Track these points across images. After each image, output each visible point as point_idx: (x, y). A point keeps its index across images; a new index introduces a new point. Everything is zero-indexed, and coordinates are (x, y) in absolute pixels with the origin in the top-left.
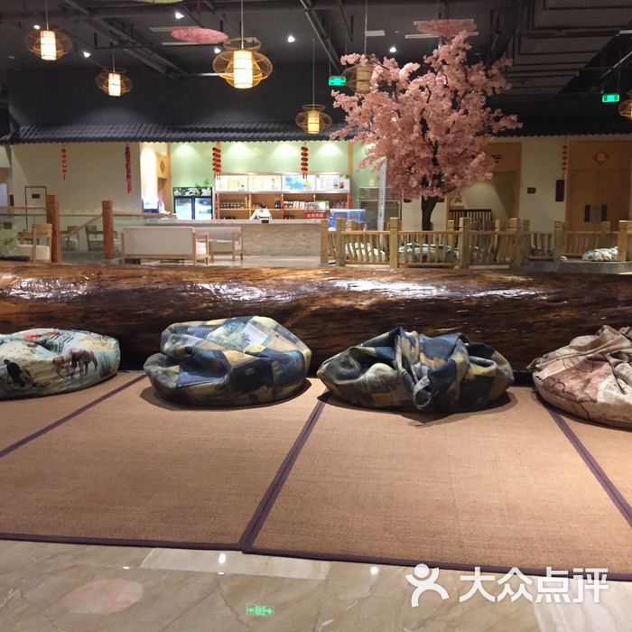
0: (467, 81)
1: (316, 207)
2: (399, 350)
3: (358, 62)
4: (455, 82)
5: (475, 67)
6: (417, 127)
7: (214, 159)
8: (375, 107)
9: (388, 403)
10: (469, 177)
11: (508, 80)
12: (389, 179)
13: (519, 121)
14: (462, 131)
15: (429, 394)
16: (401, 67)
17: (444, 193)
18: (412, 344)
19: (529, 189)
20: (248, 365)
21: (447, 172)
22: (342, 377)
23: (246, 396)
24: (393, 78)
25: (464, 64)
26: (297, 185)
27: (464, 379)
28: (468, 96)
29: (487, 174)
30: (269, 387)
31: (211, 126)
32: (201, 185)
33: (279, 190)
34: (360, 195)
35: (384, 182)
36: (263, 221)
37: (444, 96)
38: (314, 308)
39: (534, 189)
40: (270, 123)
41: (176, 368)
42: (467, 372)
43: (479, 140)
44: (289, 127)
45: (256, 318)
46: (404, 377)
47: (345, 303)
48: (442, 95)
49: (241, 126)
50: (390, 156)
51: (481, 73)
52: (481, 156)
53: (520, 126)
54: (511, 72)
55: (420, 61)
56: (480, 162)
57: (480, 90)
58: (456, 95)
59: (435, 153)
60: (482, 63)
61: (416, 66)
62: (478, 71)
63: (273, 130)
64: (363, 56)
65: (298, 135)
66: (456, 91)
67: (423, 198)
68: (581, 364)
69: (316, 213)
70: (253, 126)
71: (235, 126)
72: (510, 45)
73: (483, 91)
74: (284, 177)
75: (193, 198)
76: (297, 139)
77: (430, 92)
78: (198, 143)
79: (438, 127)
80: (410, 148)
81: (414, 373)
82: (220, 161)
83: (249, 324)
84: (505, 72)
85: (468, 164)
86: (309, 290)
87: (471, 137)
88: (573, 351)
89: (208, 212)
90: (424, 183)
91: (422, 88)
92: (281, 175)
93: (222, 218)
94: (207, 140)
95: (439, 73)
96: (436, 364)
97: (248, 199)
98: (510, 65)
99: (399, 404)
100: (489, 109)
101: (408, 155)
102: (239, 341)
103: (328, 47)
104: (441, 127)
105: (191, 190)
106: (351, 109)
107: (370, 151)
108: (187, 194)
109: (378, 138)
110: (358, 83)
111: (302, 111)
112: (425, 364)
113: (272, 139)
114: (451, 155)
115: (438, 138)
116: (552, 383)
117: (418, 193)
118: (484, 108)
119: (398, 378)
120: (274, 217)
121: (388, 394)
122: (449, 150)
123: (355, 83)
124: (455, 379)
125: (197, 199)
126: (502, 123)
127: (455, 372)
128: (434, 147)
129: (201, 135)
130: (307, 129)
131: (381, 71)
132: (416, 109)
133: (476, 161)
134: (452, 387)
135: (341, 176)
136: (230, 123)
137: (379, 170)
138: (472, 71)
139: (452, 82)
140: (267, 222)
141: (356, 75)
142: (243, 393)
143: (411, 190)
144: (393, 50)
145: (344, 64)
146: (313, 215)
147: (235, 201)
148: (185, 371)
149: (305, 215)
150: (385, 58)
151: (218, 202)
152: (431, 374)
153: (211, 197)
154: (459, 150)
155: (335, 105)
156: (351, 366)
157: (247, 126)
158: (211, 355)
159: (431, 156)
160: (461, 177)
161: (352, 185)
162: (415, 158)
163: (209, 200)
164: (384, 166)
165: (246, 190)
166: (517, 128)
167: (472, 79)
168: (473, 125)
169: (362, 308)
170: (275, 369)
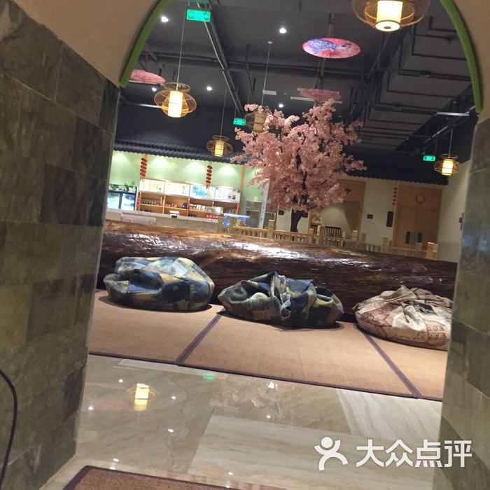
0: (331, 133)
1: (213, 210)
2: (273, 284)
3: (256, 110)
4: (323, 133)
5: (337, 124)
6: (293, 160)
7: (141, 167)
8: (265, 143)
9: (263, 318)
10: (327, 199)
11: (359, 136)
12: (270, 195)
13: (364, 165)
14: (324, 167)
15: (290, 311)
16: (286, 117)
17: (308, 209)
18: (282, 282)
19: (368, 215)
20: (175, 284)
21: (312, 194)
22: (235, 299)
23: (171, 304)
24: (279, 124)
25: (330, 121)
26: (201, 193)
27: (312, 306)
28: (331, 144)
29: (339, 199)
30: (187, 301)
31: (143, 143)
32: (129, 184)
33: (187, 195)
34: (247, 205)
35: (266, 196)
36: (173, 216)
37: (314, 141)
38: (218, 258)
39: (372, 216)
40: (186, 146)
41: (126, 282)
42: (314, 302)
43: (336, 175)
44: (200, 150)
45: (181, 259)
46: (275, 301)
47: (239, 256)
48: (312, 140)
49: (165, 145)
50: (273, 178)
51: (341, 129)
52: (337, 186)
53: (365, 169)
54: (362, 131)
55: (300, 116)
56: (336, 190)
57: (339, 140)
58: (322, 142)
59: (304, 180)
60: (342, 122)
61: (297, 118)
62: (339, 127)
63: (188, 151)
64: (261, 107)
65: (207, 156)
66: (323, 140)
67: (293, 210)
68: (385, 306)
69: (213, 215)
70: (174, 146)
71: (160, 145)
72: (363, 113)
73: (342, 141)
74: (192, 186)
75: (121, 193)
76: (205, 159)
77: (305, 137)
78: (131, 153)
79: (308, 162)
80: (287, 175)
81: (282, 298)
82: (146, 168)
83: (176, 261)
84: (357, 130)
85: (327, 191)
86: (216, 246)
87: (330, 172)
88: (381, 299)
89: (131, 205)
90: (295, 200)
91: (299, 134)
92: (190, 184)
93: (141, 210)
94: (138, 152)
95: (312, 125)
96: (296, 294)
97: (163, 199)
98: (362, 126)
99: (269, 319)
100: (344, 154)
101: (285, 179)
102: (169, 271)
103: (235, 98)
104: (310, 163)
105: (120, 187)
106: (248, 142)
107: (258, 174)
108: (117, 190)
109: (265, 165)
110: (255, 125)
111: (212, 139)
112: (289, 294)
113: (187, 157)
114: (316, 183)
115: (307, 170)
116: (366, 316)
117: (290, 207)
118: (341, 153)
119: (271, 302)
120: (182, 214)
121: (264, 312)
122: (315, 179)
123: (253, 125)
124: (306, 305)
125: (124, 194)
126: (353, 165)
127: (308, 301)
128: (304, 176)
129: (134, 148)
130: (214, 153)
131: (272, 119)
132: (294, 148)
133: (333, 189)
134: (304, 310)
135: (234, 190)
136: (157, 142)
137: (263, 187)
138: (335, 127)
139: (320, 132)
140: (176, 217)
141: (254, 119)
142: (170, 302)
143: (285, 205)
144: (281, 106)
145: (246, 110)
146: (211, 216)
147: (153, 199)
148: (132, 284)
149: (205, 215)
150: (275, 110)
151: (140, 198)
152: (292, 299)
153: (135, 194)
154: (322, 180)
155: (237, 138)
156: (241, 293)
157: (170, 146)
158: (152, 275)
159: (302, 182)
160: (321, 199)
161: (242, 198)
162: (290, 182)
163: (134, 196)
164: (268, 185)
165: (162, 192)
166: (363, 170)
167: (335, 132)
168: (333, 164)
169: (250, 261)
170: (192, 289)
